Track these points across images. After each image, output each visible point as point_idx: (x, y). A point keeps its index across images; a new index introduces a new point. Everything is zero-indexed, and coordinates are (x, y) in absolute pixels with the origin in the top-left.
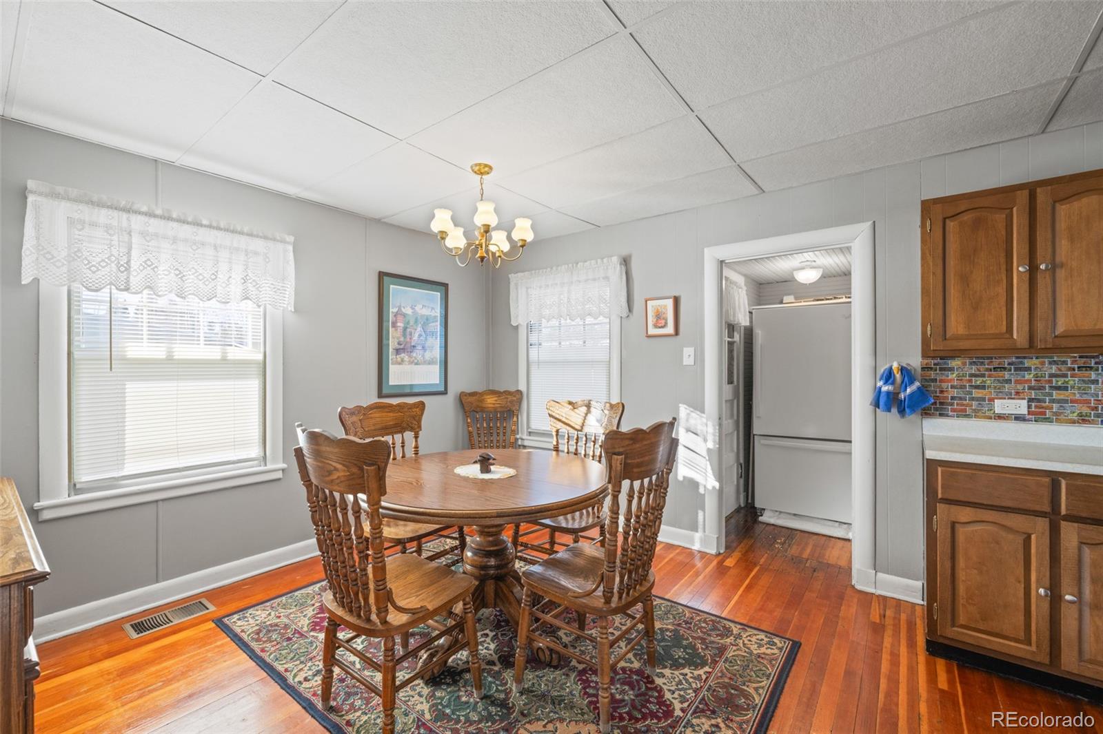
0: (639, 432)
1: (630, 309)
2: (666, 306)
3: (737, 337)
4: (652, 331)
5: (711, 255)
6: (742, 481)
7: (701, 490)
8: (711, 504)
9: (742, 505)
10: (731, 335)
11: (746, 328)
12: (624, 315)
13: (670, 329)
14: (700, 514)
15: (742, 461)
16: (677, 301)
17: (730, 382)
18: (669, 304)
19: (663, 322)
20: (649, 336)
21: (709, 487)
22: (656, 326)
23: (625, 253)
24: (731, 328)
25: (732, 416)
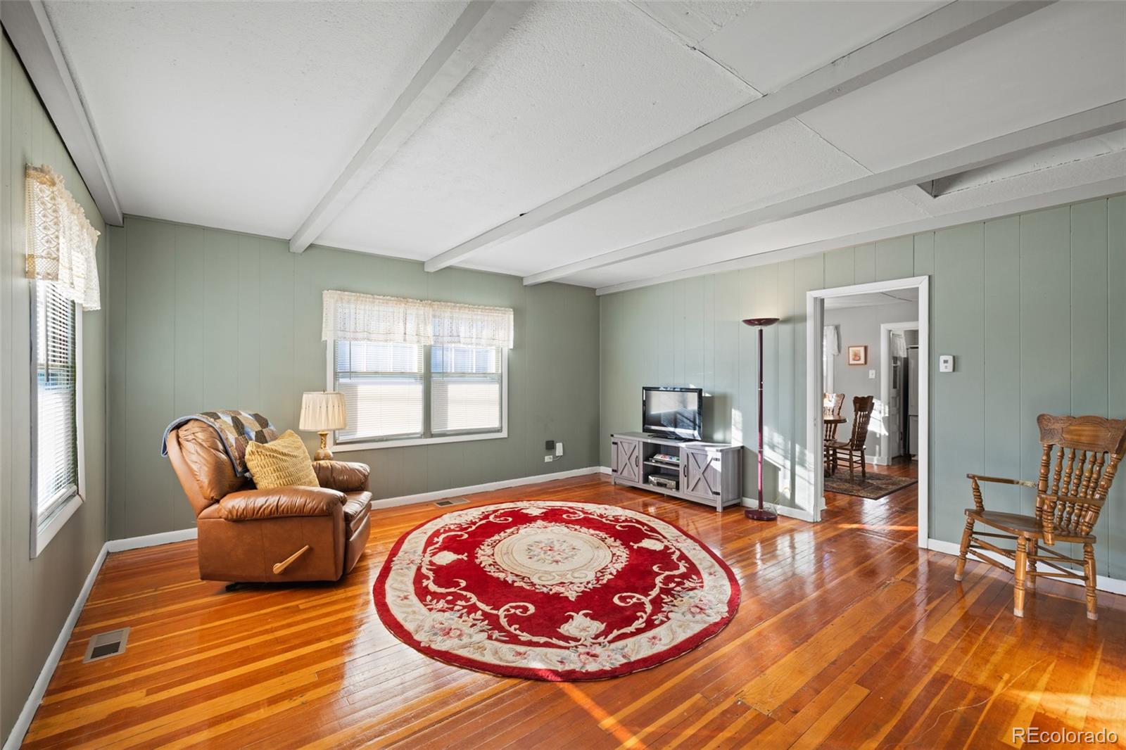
0: (863, 398)
1: (839, 351)
2: (859, 351)
3: (899, 363)
4: (852, 362)
5: (884, 328)
6: (902, 442)
7: (878, 436)
8: (884, 444)
9: (902, 455)
10: (895, 363)
11: (905, 358)
12: (836, 353)
13: (862, 361)
14: (877, 447)
15: (902, 430)
16: (866, 348)
17: (895, 387)
18: (862, 350)
19: (858, 358)
20: (850, 365)
21: (882, 434)
22: (854, 360)
23: (836, 323)
24: (895, 359)
25: (896, 406)
